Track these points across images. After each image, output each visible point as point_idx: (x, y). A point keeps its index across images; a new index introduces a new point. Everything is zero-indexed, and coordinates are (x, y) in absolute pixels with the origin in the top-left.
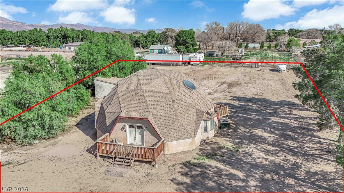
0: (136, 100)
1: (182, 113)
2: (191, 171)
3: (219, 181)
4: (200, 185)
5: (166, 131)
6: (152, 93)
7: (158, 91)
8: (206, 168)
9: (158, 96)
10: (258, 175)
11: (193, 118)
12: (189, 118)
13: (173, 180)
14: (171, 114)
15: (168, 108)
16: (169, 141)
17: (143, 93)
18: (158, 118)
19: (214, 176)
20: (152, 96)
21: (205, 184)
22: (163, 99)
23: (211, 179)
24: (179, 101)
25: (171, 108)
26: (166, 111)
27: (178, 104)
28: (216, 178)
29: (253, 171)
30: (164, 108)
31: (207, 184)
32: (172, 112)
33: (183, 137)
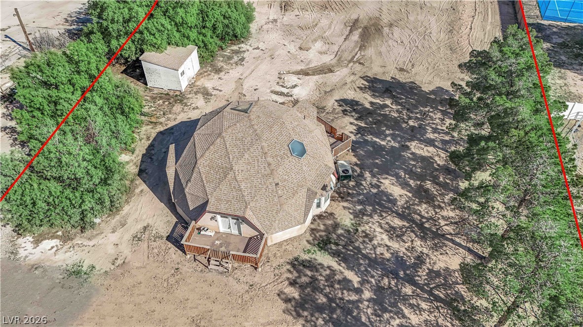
0: (226, 184)
1: (288, 199)
2: (299, 277)
3: (331, 294)
4: (310, 302)
5: (269, 224)
6: (247, 175)
7: (255, 171)
8: (317, 271)
9: (256, 178)
10: (375, 280)
11: (303, 200)
12: (298, 203)
13: (280, 294)
14: (274, 203)
15: (270, 195)
16: (272, 234)
17: (235, 174)
18: (258, 210)
19: (325, 286)
20: (247, 179)
21: (314, 300)
22: (263, 184)
23: (321, 291)
24: (284, 183)
25: (274, 195)
26: (268, 200)
27: (282, 188)
28: (328, 290)
29: (370, 272)
30: (265, 197)
31: (317, 299)
32: (276, 200)
33: (290, 225)
